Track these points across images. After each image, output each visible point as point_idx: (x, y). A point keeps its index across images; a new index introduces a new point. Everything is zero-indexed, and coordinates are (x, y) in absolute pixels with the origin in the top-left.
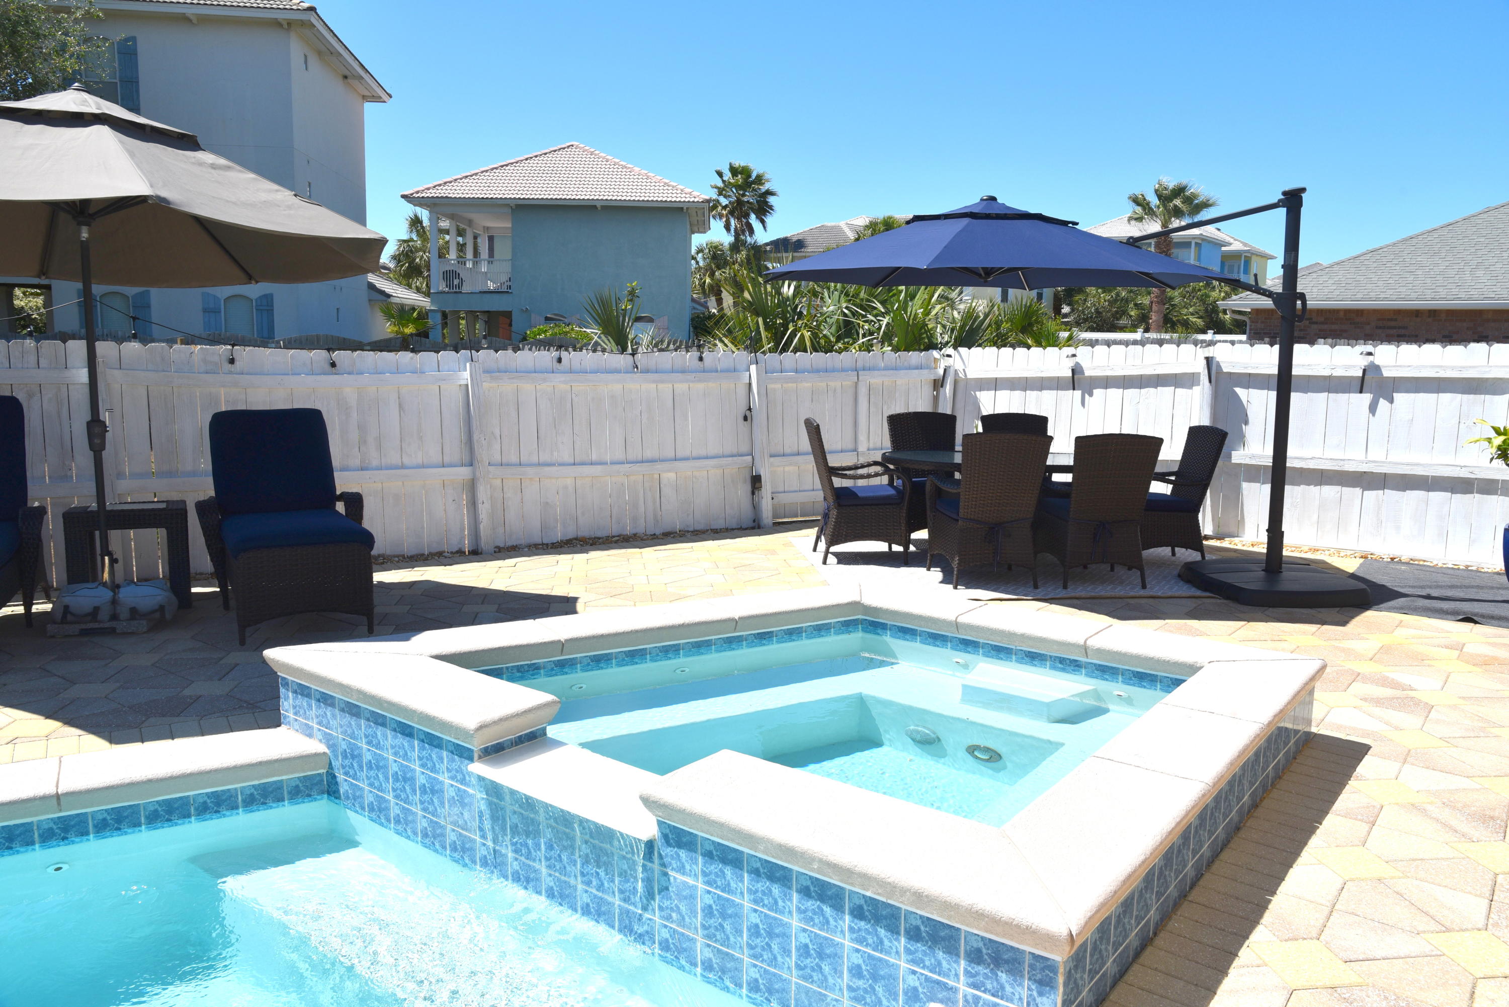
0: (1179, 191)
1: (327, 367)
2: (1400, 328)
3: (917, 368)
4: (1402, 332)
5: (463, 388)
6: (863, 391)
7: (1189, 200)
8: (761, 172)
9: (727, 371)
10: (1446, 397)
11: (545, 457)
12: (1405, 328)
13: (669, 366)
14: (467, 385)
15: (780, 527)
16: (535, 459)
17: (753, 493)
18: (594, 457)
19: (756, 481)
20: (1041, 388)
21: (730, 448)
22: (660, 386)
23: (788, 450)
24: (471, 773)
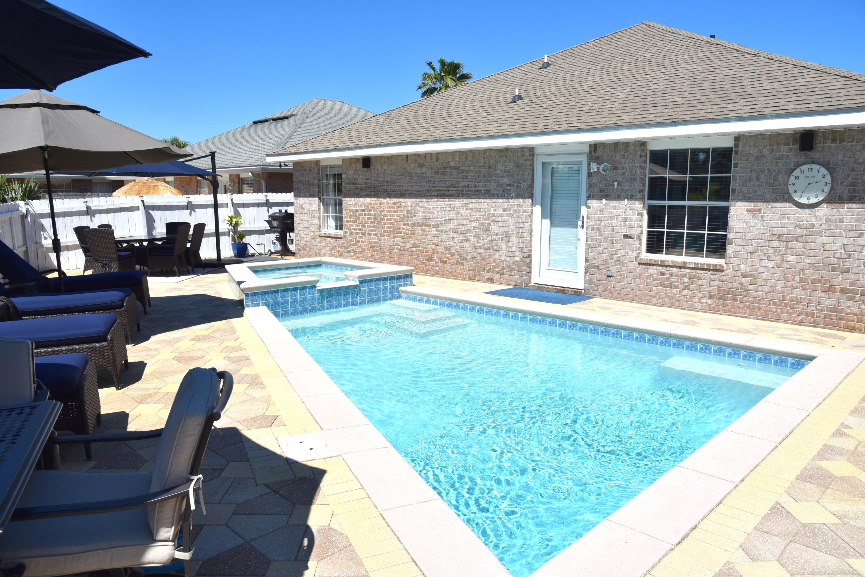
3: (17, 210)
20: (72, 216)
24: (315, 290)
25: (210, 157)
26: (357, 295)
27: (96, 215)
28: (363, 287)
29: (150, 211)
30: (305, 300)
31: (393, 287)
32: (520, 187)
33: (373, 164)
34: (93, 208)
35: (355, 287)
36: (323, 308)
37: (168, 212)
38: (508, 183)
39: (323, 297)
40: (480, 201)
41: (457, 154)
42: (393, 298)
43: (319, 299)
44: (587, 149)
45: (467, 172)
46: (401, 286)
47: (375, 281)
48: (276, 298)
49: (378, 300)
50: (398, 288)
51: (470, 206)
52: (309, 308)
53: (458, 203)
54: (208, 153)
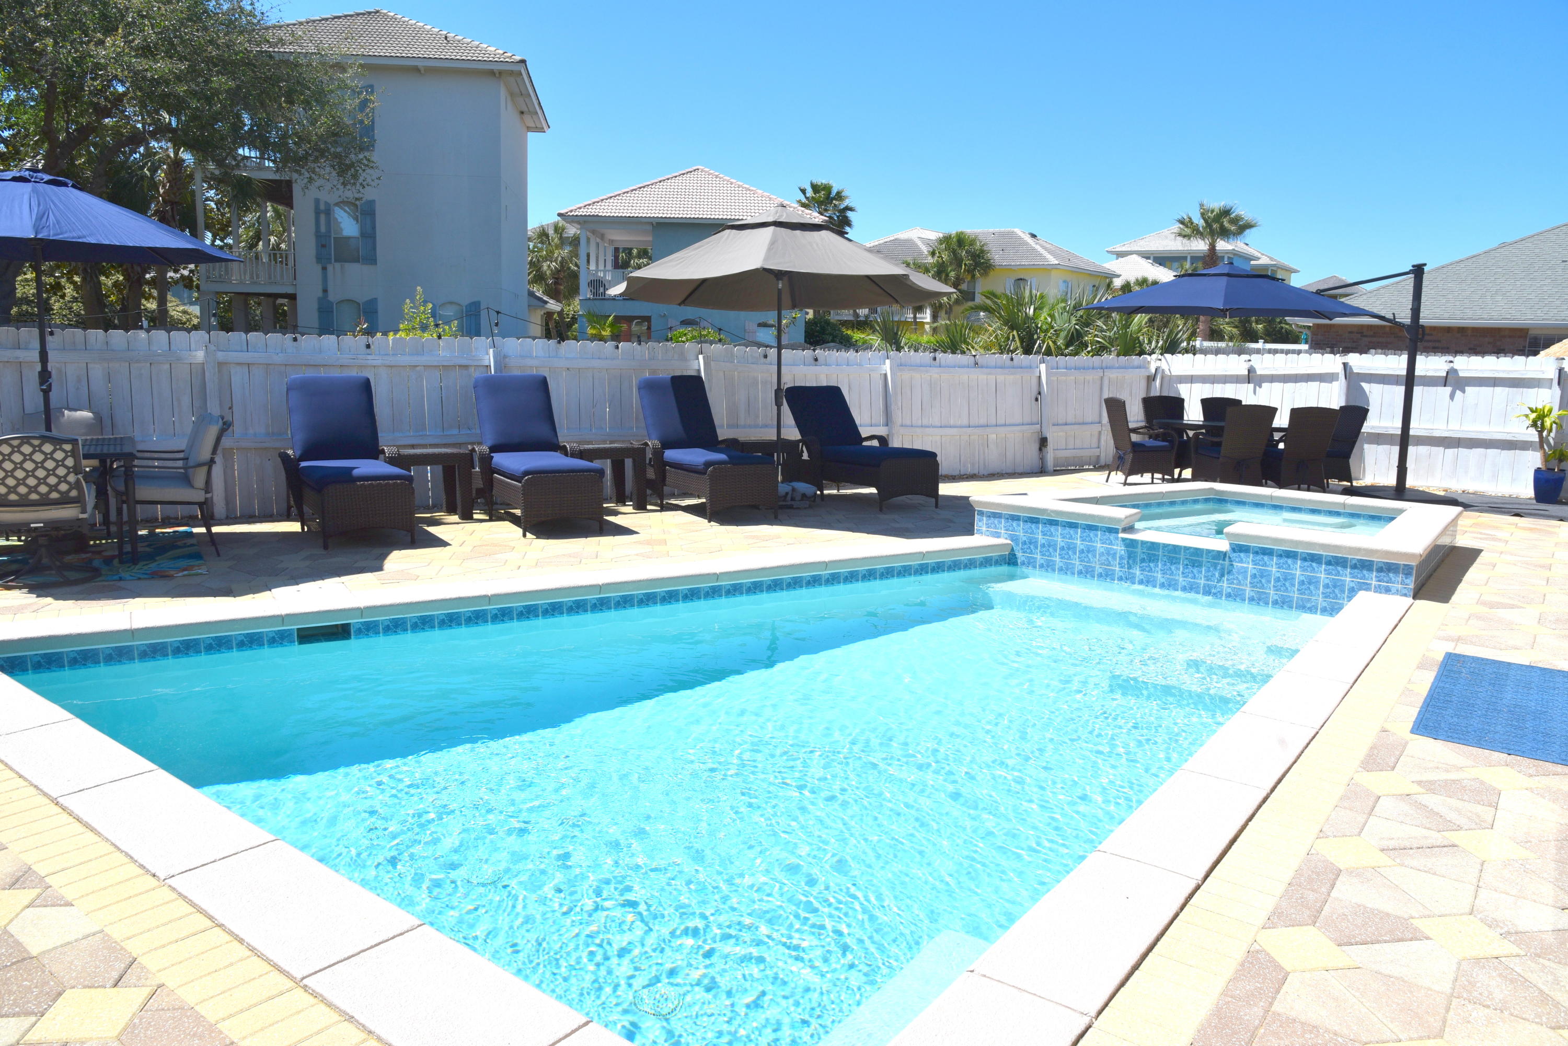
0: (1226, 212)
1: (813, 362)
2: (1435, 341)
3: (1137, 368)
4: (1437, 345)
5: (883, 377)
6: (1106, 382)
7: (1235, 221)
8: (840, 188)
9: (1026, 368)
10: (1499, 390)
11: (925, 422)
12: (1439, 341)
13: (994, 364)
14: (886, 375)
15: (1056, 472)
16: (920, 423)
17: (1040, 449)
18: (952, 423)
19: (1043, 442)
20: (1225, 383)
21: (1027, 419)
22: (989, 377)
23: (1060, 422)
24: (1117, 539)
25: (1411, 277)
26: (1222, 575)
28: (1241, 561)
30: (1091, 550)
31: (1337, 585)
35: (1222, 555)
36: (1130, 579)
39: (1131, 556)
43: (1121, 558)
46: (1361, 587)
47: (1281, 556)
49: (1283, 603)
50: (1352, 589)
52: (1098, 570)
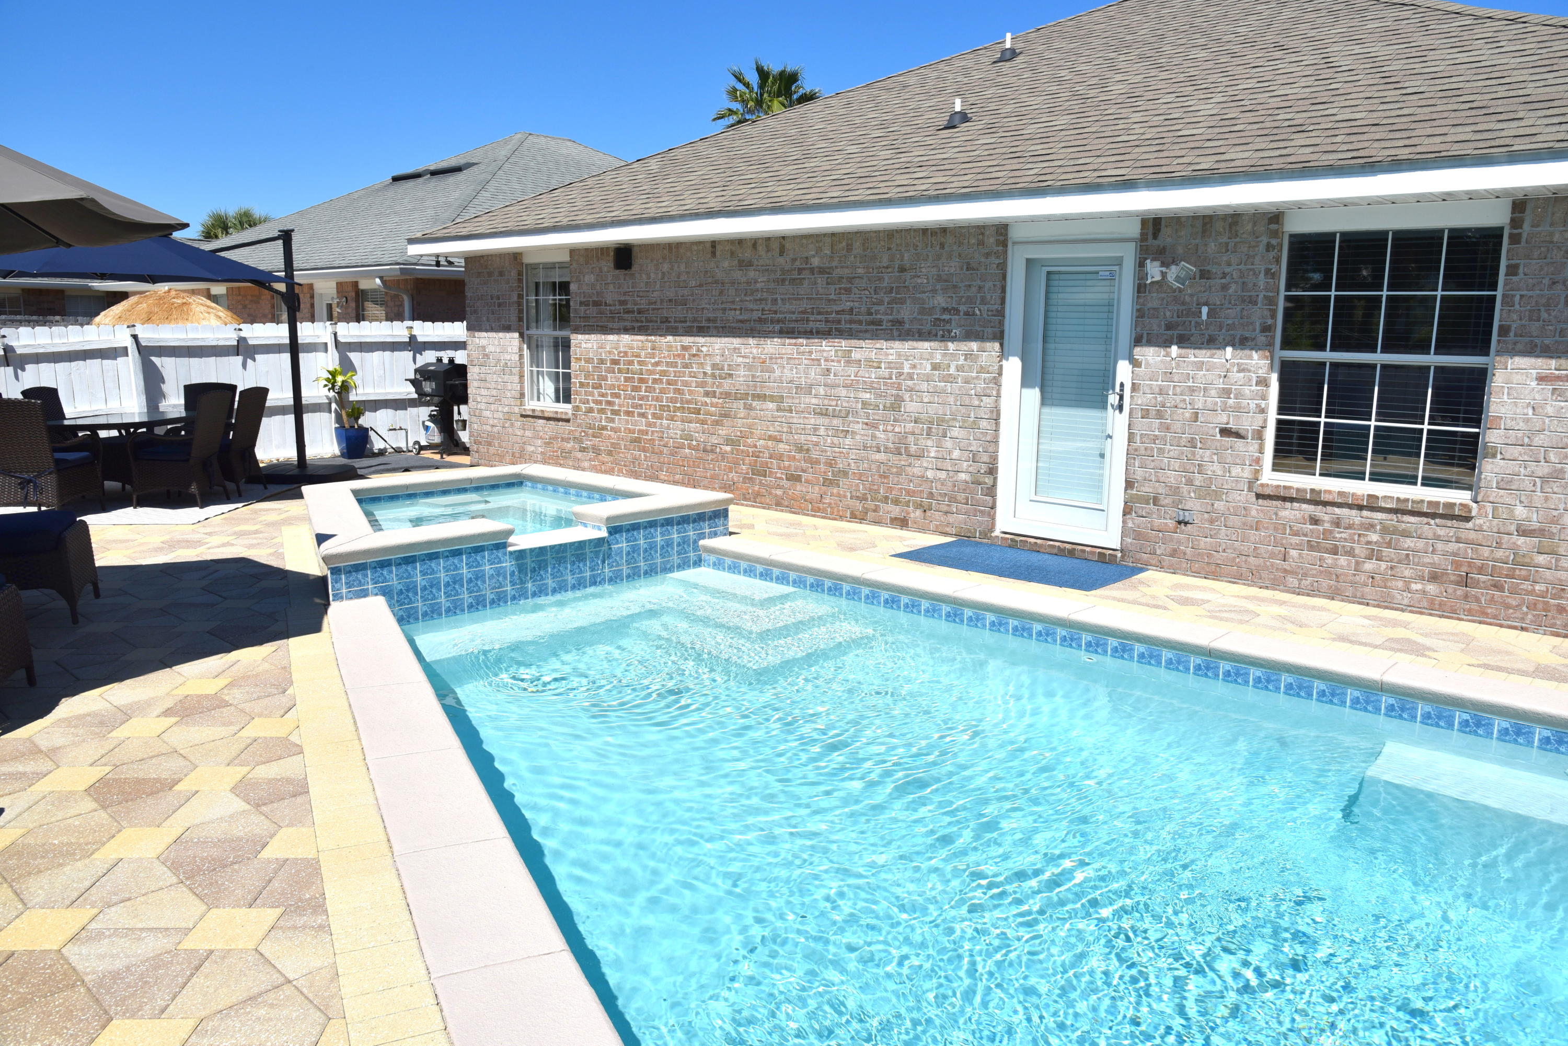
24: (505, 554)
25: (280, 242)
26: (603, 562)
27: (29, 367)
28: (617, 543)
29: (153, 359)
30: (479, 576)
31: (684, 541)
32: (974, 314)
33: (638, 261)
34: (19, 351)
35: (600, 542)
36: (522, 594)
37: (195, 361)
38: (944, 305)
39: (521, 569)
40: (878, 346)
41: (828, 240)
42: (684, 565)
43: (512, 574)
44: (1135, 230)
45: (851, 280)
46: (702, 536)
47: (646, 527)
48: (409, 576)
49: (651, 572)
50: (695, 542)
51: (856, 355)
52: (490, 596)
53: (827, 348)
54: (276, 234)
